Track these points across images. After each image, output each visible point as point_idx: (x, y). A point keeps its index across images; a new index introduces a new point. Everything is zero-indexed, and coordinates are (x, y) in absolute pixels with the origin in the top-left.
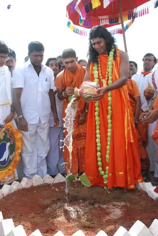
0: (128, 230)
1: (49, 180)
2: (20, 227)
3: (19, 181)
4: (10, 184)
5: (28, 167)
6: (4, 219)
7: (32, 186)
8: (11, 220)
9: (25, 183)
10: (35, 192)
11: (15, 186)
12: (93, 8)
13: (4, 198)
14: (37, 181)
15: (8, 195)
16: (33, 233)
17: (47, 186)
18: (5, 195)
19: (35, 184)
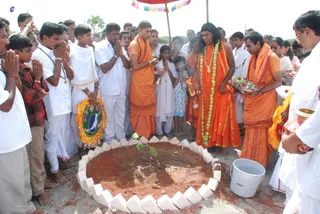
1: (125, 143)
2: (107, 191)
3: (101, 146)
4: (93, 149)
5: (107, 132)
7: (111, 150)
9: (106, 147)
11: (98, 151)
13: (91, 161)
14: (115, 144)
15: (94, 159)
17: (122, 149)
19: (113, 148)
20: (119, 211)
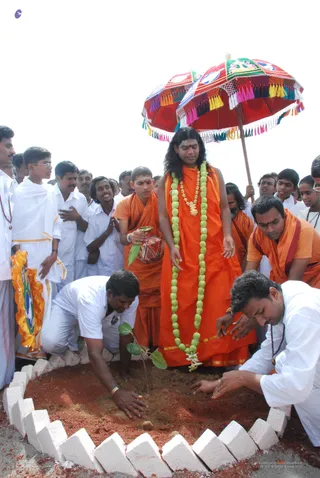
0: (218, 435)
2: (58, 423)
6: (36, 409)
7: (80, 364)
8: (45, 412)
10: (84, 372)
12: (211, 109)
13: (37, 378)
15: (43, 375)
16: (77, 434)
18: (39, 375)
20: (78, 468)
